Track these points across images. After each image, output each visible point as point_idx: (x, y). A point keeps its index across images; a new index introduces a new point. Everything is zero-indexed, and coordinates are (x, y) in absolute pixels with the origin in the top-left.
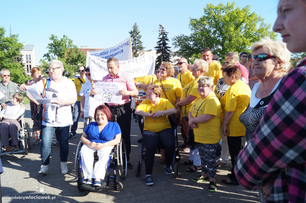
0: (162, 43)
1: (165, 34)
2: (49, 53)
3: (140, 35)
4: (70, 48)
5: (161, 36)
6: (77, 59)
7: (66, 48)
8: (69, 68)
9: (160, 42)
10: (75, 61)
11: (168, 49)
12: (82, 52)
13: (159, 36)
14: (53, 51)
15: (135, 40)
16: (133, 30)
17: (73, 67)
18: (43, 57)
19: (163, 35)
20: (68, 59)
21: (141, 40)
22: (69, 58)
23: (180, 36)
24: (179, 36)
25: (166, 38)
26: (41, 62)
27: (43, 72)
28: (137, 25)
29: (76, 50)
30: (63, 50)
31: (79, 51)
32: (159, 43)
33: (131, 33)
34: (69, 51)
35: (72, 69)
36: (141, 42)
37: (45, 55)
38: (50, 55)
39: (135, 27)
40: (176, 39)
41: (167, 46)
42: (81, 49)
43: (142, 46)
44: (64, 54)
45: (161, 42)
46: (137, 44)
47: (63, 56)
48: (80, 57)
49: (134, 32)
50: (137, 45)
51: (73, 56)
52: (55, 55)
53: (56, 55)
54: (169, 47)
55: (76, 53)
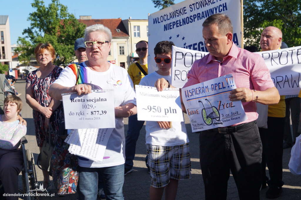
2: (32, 28)
4: (64, 18)
6: (74, 35)
7: (58, 19)
8: (63, 50)
10: (71, 40)
12: (82, 25)
14: (38, 24)
17: (69, 49)
18: (23, 34)
20: (61, 37)
22: (63, 34)
26: (20, 42)
27: (24, 57)
29: (73, 21)
30: (52, 22)
31: (78, 23)
34: (62, 24)
35: (68, 52)
37: (25, 31)
38: (33, 31)
42: (80, 21)
44: (54, 28)
47: (54, 32)
48: (80, 33)
51: (69, 32)
52: (40, 31)
53: (42, 30)
55: (74, 26)
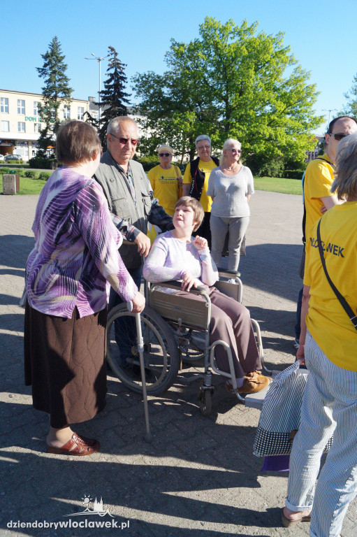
0: (114, 85)
1: (120, 68)
3: (64, 64)
5: (112, 71)
9: (109, 81)
11: (125, 97)
13: (109, 69)
15: (54, 72)
16: (50, 51)
19: (116, 69)
21: (66, 73)
23: (147, 74)
24: (145, 75)
25: (122, 75)
28: (58, 41)
32: (107, 84)
33: (46, 57)
36: (66, 79)
39: (55, 46)
40: (138, 80)
41: (124, 91)
43: (68, 87)
45: (112, 83)
46: (60, 80)
49: (52, 55)
50: (57, 84)
54: (126, 95)
